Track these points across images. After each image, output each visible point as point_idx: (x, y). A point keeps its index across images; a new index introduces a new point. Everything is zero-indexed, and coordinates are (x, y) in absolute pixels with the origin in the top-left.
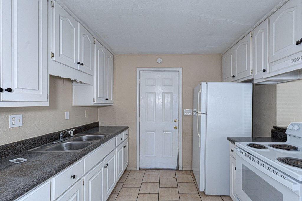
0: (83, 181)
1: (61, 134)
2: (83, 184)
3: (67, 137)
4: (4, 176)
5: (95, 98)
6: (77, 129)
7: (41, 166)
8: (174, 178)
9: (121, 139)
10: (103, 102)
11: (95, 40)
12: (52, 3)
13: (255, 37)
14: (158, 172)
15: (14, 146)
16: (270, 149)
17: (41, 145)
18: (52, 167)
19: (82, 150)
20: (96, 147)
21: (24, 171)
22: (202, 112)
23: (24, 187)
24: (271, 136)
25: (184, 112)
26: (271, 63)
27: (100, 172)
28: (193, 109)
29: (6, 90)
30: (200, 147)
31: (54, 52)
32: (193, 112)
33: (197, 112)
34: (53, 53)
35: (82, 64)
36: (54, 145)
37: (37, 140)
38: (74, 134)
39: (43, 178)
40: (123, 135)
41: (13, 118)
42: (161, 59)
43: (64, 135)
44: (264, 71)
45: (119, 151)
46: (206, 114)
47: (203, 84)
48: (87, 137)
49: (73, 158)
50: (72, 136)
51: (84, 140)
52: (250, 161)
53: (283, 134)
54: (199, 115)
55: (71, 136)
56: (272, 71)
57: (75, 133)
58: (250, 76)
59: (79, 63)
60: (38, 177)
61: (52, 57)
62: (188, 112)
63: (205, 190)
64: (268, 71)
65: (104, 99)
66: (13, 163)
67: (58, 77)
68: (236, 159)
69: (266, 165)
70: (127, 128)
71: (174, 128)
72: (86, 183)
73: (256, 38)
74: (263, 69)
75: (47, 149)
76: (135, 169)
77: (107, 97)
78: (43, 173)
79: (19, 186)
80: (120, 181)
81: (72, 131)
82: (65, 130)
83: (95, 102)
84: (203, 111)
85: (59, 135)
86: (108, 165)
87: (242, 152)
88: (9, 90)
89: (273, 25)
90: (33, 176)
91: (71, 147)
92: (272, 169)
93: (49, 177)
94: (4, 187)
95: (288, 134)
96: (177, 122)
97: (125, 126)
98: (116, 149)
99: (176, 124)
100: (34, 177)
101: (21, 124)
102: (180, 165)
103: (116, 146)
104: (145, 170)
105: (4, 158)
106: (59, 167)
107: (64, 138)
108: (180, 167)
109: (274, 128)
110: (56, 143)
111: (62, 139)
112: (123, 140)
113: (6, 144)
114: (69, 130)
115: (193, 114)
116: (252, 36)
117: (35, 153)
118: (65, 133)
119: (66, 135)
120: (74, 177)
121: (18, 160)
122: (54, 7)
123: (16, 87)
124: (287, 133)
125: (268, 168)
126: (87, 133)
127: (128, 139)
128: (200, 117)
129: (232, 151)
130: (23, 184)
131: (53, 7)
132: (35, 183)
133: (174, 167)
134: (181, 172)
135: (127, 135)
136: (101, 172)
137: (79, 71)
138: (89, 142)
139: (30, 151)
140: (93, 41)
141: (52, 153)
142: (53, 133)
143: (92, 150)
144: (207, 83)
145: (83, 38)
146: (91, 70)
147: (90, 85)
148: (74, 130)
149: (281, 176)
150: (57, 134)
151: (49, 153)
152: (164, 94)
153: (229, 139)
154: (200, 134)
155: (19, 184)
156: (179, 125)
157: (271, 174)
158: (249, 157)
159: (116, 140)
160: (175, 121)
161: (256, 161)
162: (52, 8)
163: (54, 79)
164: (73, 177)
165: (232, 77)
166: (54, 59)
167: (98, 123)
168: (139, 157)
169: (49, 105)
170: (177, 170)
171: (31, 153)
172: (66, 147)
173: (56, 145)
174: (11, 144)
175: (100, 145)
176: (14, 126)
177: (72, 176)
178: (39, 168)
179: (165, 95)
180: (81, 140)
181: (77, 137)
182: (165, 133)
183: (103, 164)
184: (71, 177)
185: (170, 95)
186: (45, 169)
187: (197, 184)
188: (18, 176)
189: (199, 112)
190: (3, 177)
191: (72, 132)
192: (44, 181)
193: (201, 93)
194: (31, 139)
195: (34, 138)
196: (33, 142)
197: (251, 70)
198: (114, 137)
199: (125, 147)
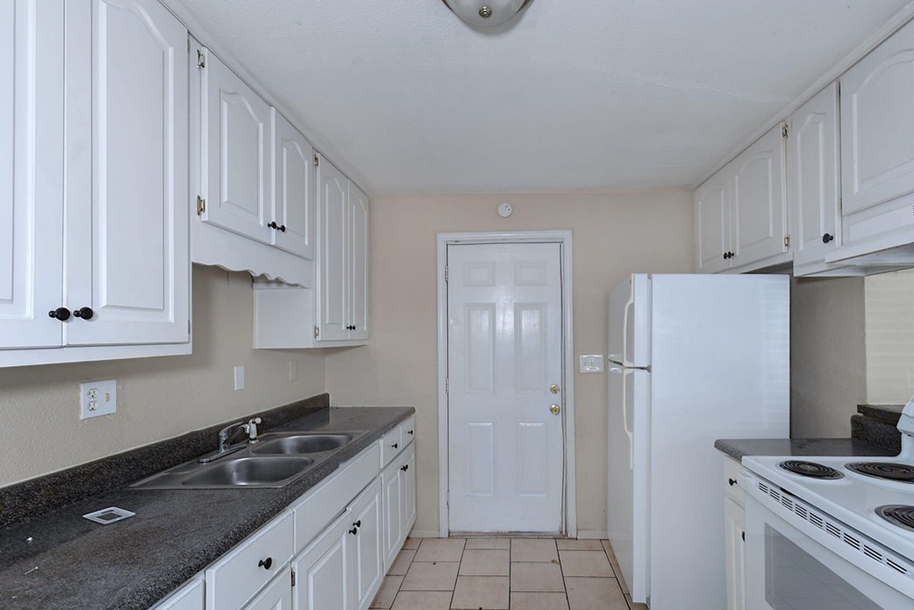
0: (293, 576)
1: (223, 434)
2: (293, 585)
3: (238, 442)
4: (73, 563)
5: (319, 325)
6: (266, 417)
7: (176, 534)
8: (553, 561)
9: (396, 446)
10: (340, 337)
11: (318, 155)
12: (199, 55)
13: (797, 136)
14: (504, 544)
15: (93, 473)
16: (851, 479)
17: (168, 468)
18: (206, 535)
19: (287, 481)
20: (327, 474)
21: (127, 547)
22: (636, 366)
23: (134, 597)
24: (850, 437)
25: (581, 363)
26: (849, 215)
27: (339, 546)
28: (606, 353)
29: (77, 314)
30: (632, 471)
31: (205, 197)
32: (607, 361)
33: (621, 364)
34: (202, 199)
35: (283, 229)
36: (206, 465)
37: (157, 453)
38: (259, 432)
39: (183, 569)
40: (399, 434)
41: (92, 392)
42: (509, 207)
43: (233, 437)
44: (827, 238)
45: (390, 483)
46: (648, 369)
47: (639, 280)
48: (298, 440)
49: (264, 510)
50: (255, 439)
51: (288, 452)
52: (791, 516)
53: (888, 428)
54: (627, 372)
55: (251, 440)
56: (852, 239)
57: (260, 429)
58: (782, 253)
59: (274, 225)
60: (170, 568)
61: (201, 210)
62: (592, 363)
63: (648, 599)
64: (837, 239)
65: (344, 328)
66: (95, 525)
67: (217, 271)
68: (744, 509)
69: (843, 530)
70: (412, 410)
71: (551, 410)
72: (299, 580)
73: (799, 140)
74: (822, 235)
75: (186, 479)
76: (435, 534)
77: (352, 321)
78: (183, 554)
79: (119, 593)
80: (394, 572)
81: (254, 423)
82: (232, 423)
83: (319, 338)
84: (640, 361)
85: (219, 438)
86: (359, 524)
87: (763, 488)
88: (86, 314)
89: (853, 101)
90: (155, 565)
91: (252, 472)
92: (863, 541)
93: (199, 568)
94: (76, 599)
95: (905, 432)
96: (559, 394)
97: (404, 408)
98: (382, 475)
99: (555, 400)
100: (157, 567)
101: (111, 407)
102: (569, 522)
103: (382, 467)
104: (466, 536)
105: (67, 509)
106: (226, 537)
107: (231, 444)
108: (569, 529)
109: (859, 412)
110: (210, 461)
111: (225, 448)
112: (400, 447)
113: (71, 467)
114: (246, 421)
115: (606, 367)
116: (785, 134)
117: (152, 492)
118: (233, 430)
119: (237, 436)
120: (267, 564)
121: (108, 515)
122: (206, 65)
123: (104, 303)
124: (899, 426)
125: (849, 540)
126: (295, 429)
127: (413, 444)
128: (631, 377)
129: (731, 482)
130: (129, 589)
131: (203, 65)
132: (163, 587)
133: (553, 526)
134: (572, 544)
135: (411, 433)
136: (341, 547)
137: (274, 249)
138: (305, 457)
139: (139, 486)
140: (312, 159)
141: (202, 491)
142: (201, 432)
143: (316, 483)
144: (650, 278)
145: (285, 150)
146: (307, 243)
147: (303, 288)
148: (258, 420)
149: (891, 564)
150: (210, 435)
151: (191, 492)
152: (518, 309)
153: (720, 445)
154: (631, 428)
155: (116, 590)
156: (564, 403)
157: (857, 556)
158: (787, 504)
159: (380, 450)
160: (554, 391)
161: (808, 515)
162: (200, 69)
163: (204, 276)
164: (264, 564)
165: (725, 258)
166: (205, 216)
167: (326, 397)
168: (448, 498)
169: (191, 353)
170: (562, 536)
171: (141, 493)
172: (238, 471)
173: (210, 468)
174: (85, 466)
175: (337, 467)
176: (92, 414)
177: (261, 561)
178: (171, 539)
179: (523, 312)
180: (279, 450)
181: (267, 441)
182: (522, 427)
183: (346, 522)
184: (260, 565)
185: (537, 313)
186: (186, 543)
187: (624, 582)
188: (114, 563)
189: (626, 364)
190: (71, 567)
191: (254, 427)
192: (186, 579)
193: (632, 307)
194: (139, 449)
195: (148, 447)
196: (147, 459)
197: (784, 235)
198: (376, 442)
199: (405, 468)
